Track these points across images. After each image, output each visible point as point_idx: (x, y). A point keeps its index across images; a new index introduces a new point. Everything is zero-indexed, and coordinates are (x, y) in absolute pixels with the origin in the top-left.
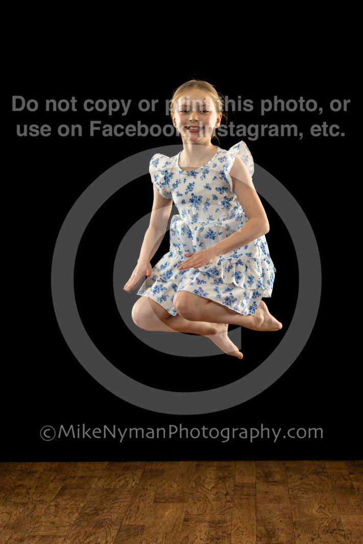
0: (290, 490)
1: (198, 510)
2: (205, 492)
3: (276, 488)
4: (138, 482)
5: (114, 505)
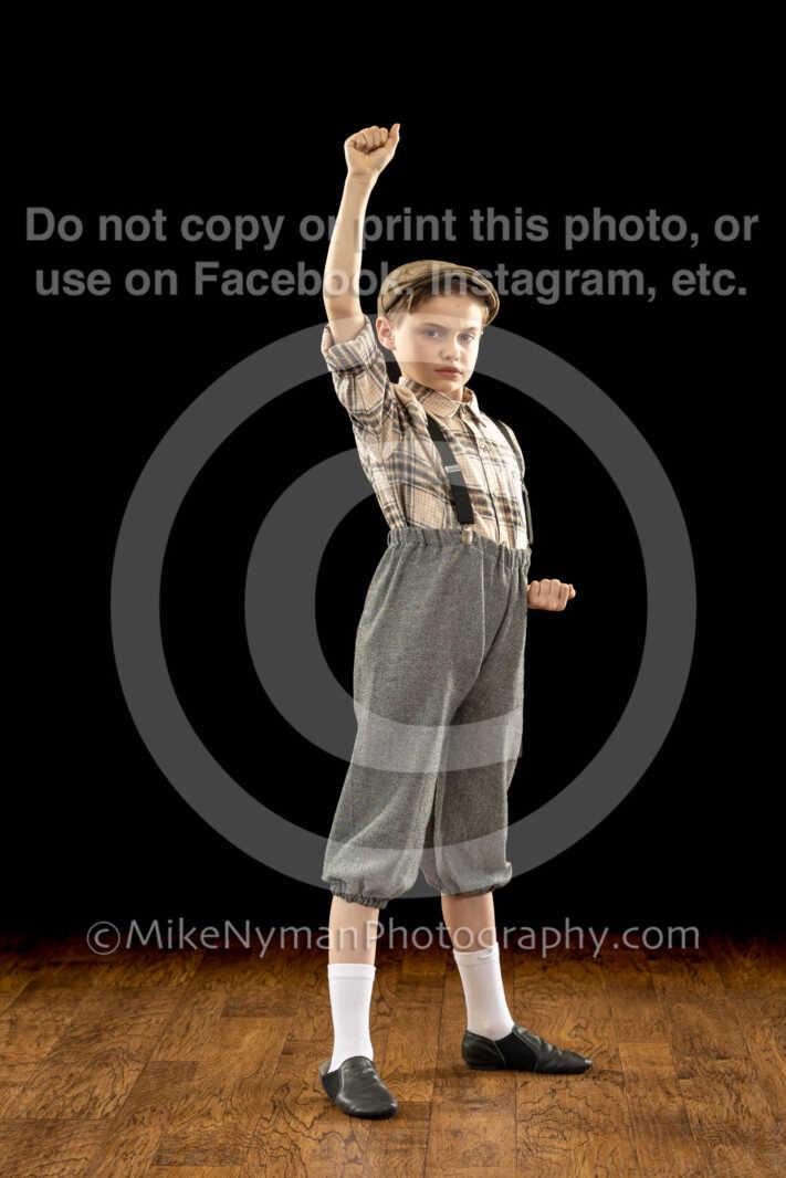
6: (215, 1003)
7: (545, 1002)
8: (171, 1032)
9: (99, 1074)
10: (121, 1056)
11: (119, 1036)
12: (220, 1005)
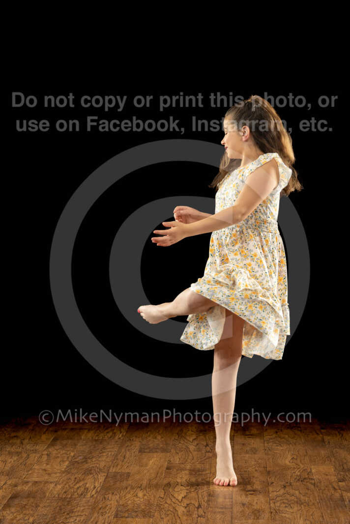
0: (266, 442)
1: (180, 459)
2: (186, 443)
3: (253, 441)
4: (124, 434)
5: (101, 455)
6: (135, 446)
7: (278, 448)
8: (117, 459)
9: (88, 478)
10: (96, 469)
11: (95, 461)
12: (138, 448)
